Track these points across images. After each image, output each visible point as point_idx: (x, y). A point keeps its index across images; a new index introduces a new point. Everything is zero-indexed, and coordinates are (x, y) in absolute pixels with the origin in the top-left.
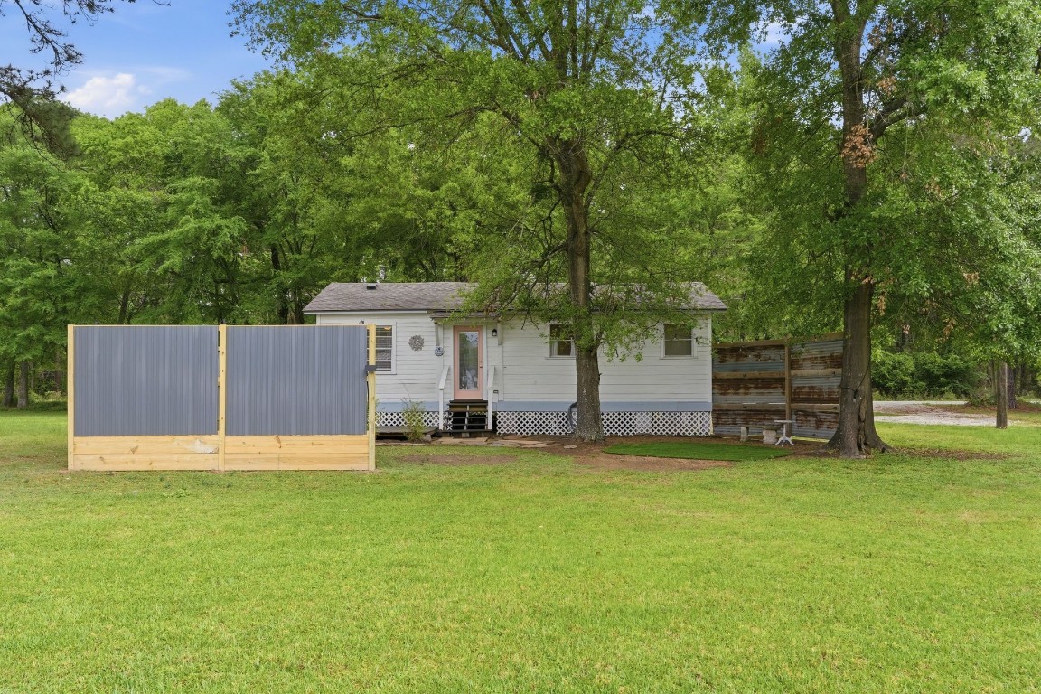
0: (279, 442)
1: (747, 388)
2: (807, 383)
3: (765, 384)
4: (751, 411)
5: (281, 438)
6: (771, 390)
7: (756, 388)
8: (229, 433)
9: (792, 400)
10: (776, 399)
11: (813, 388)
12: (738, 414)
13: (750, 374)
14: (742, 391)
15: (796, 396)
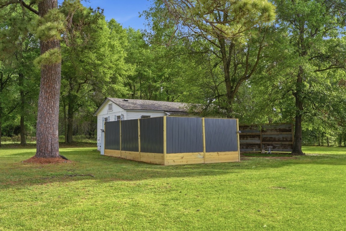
0: (218, 154)
1: (247, 138)
2: (269, 136)
3: (253, 136)
4: (248, 144)
5: (219, 153)
6: (255, 138)
7: (250, 137)
8: (207, 151)
9: (262, 141)
10: (257, 141)
11: (271, 138)
12: (244, 145)
13: (248, 134)
14: (245, 138)
15: (264, 140)
